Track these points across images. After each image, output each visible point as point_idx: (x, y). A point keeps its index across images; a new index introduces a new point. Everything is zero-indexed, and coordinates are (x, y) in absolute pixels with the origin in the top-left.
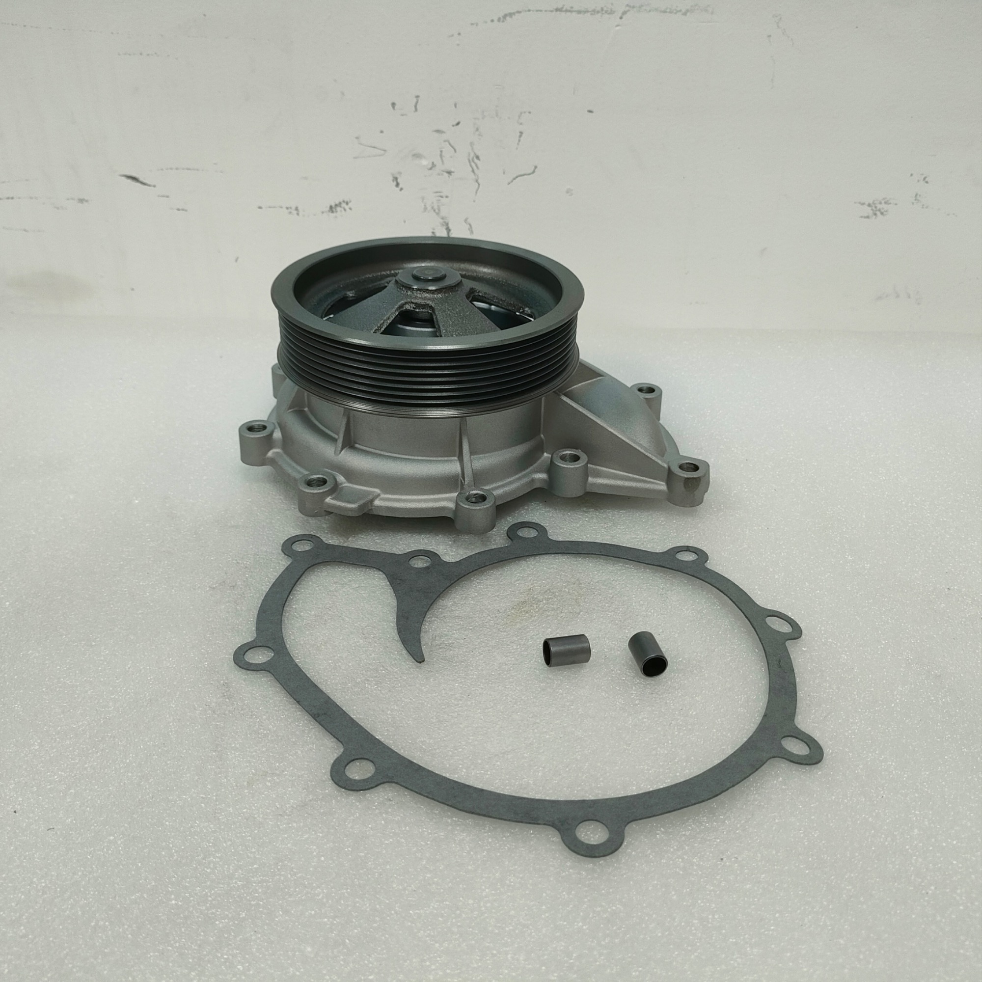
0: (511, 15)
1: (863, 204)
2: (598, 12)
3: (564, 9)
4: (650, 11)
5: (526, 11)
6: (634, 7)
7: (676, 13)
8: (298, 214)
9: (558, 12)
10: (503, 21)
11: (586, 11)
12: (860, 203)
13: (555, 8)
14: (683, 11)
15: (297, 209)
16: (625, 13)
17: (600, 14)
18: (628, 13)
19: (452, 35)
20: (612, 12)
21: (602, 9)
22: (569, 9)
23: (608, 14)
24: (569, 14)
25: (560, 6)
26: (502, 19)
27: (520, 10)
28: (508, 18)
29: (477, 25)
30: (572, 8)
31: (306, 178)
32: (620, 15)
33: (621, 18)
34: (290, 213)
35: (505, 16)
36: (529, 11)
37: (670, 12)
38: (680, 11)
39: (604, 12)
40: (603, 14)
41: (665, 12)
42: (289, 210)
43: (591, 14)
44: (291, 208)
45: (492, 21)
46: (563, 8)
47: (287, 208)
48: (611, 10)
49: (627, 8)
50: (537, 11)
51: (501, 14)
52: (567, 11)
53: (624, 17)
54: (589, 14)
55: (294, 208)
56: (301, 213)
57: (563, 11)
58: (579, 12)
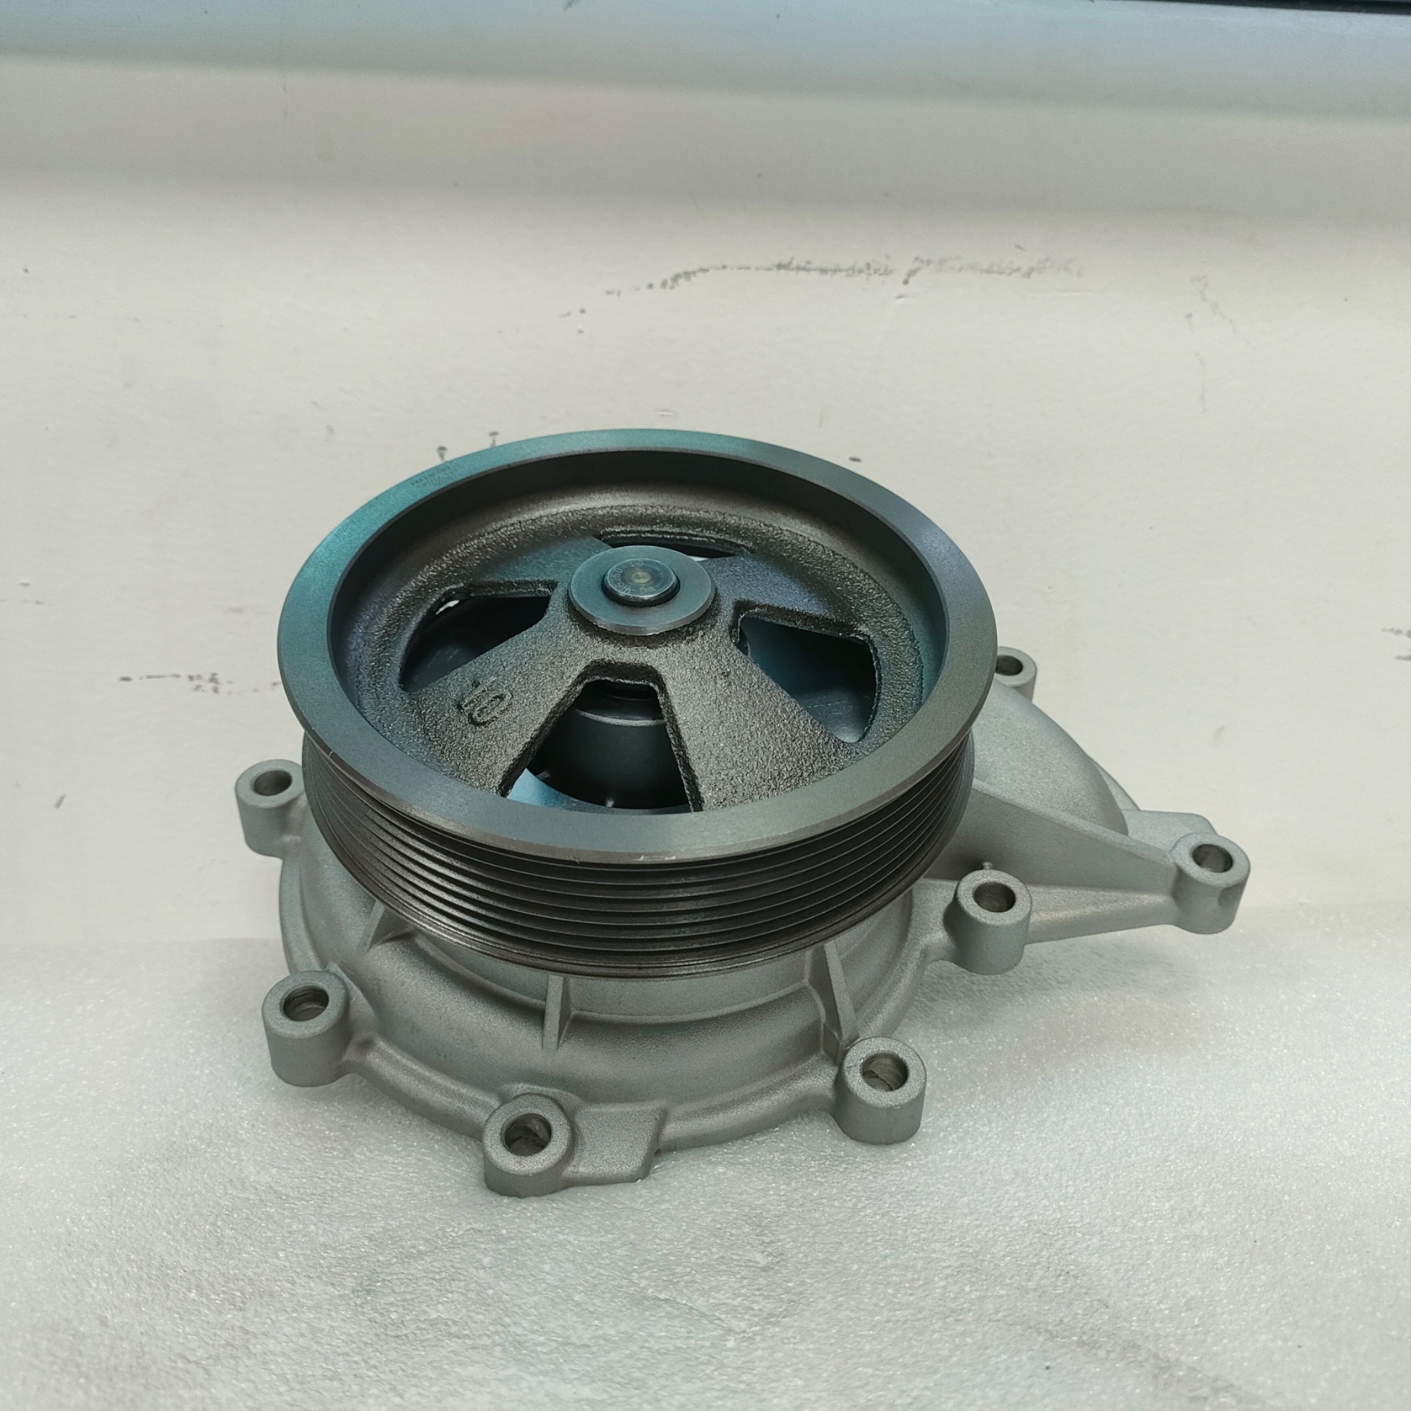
0: (687, 275)
1: (1399, 632)
2: (860, 271)
3: (794, 265)
4: (960, 270)
5: (717, 268)
6: (929, 262)
7: (1010, 274)
8: (216, 690)
9: (783, 271)
10: (672, 288)
11: (837, 270)
12: (1392, 630)
13: (776, 262)
14: (1024, 269)
15: (213, 679)
16: (912, 273)
17: (863, 276)
18: (919, 273)
19: (569, 314)
20: (887, 272)
21: (868, 266)
22: (803, 264)
23: (880, 275)
24: (803, 274)
25: (785, 260)
26: (670, 283)
27: (705, 266)
28: (682, 281)
29: (619, 293)
30: (809, 262)
31: (238, 610)
32: (904, 277)
33: (906, 282)
34: (198, 688)
35: (676, 278)
36: (724, 267)
37: (1000, 273)
38: (1018, 269)
39: (872, 271)
40: (870, 275)
41: (988, 271)
42: (196, 682)
43: (848, 275)
44: (199, 677)
45: (651, 286)
46: (790, 263)
47: (191, 678)
48: (886, 269)
49: (917, 265)
50: (740, 268)
51: (668, 275)
52: (798, 269)
53: (912, 280)
54: (843, 274)
55: (207, 677)
56: (223, 688)
57: (792, 270)
58: (824, 271)
